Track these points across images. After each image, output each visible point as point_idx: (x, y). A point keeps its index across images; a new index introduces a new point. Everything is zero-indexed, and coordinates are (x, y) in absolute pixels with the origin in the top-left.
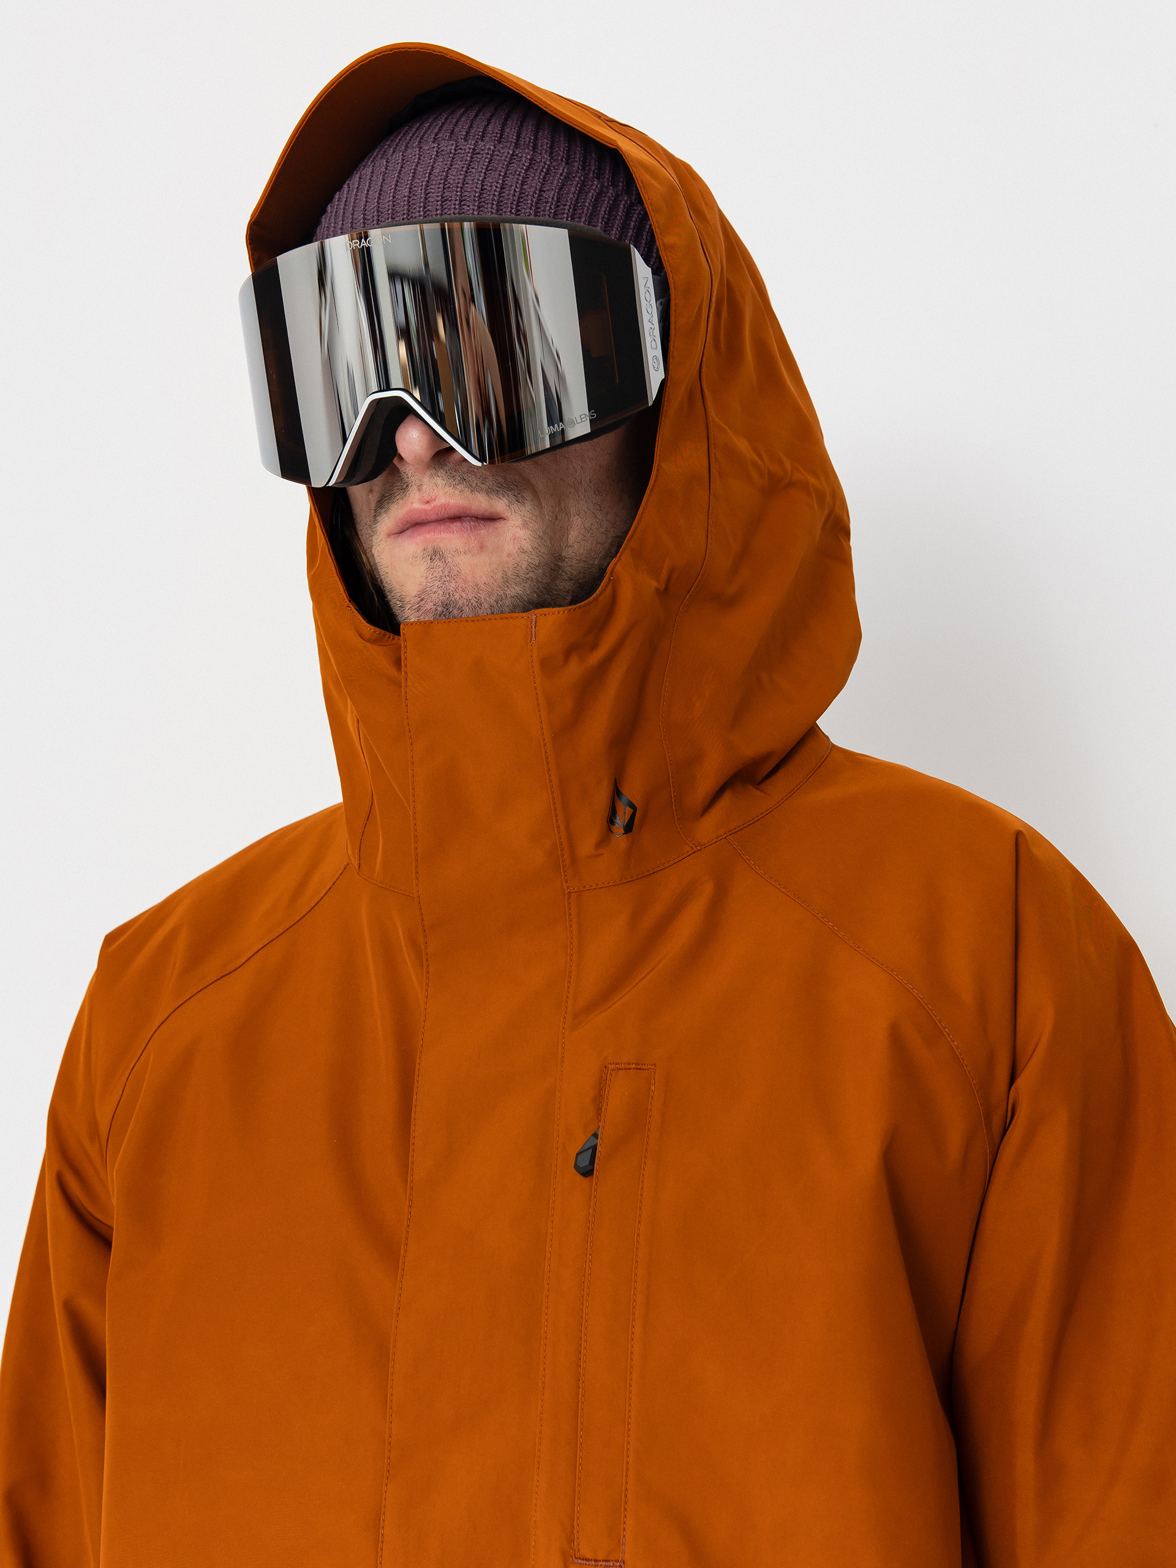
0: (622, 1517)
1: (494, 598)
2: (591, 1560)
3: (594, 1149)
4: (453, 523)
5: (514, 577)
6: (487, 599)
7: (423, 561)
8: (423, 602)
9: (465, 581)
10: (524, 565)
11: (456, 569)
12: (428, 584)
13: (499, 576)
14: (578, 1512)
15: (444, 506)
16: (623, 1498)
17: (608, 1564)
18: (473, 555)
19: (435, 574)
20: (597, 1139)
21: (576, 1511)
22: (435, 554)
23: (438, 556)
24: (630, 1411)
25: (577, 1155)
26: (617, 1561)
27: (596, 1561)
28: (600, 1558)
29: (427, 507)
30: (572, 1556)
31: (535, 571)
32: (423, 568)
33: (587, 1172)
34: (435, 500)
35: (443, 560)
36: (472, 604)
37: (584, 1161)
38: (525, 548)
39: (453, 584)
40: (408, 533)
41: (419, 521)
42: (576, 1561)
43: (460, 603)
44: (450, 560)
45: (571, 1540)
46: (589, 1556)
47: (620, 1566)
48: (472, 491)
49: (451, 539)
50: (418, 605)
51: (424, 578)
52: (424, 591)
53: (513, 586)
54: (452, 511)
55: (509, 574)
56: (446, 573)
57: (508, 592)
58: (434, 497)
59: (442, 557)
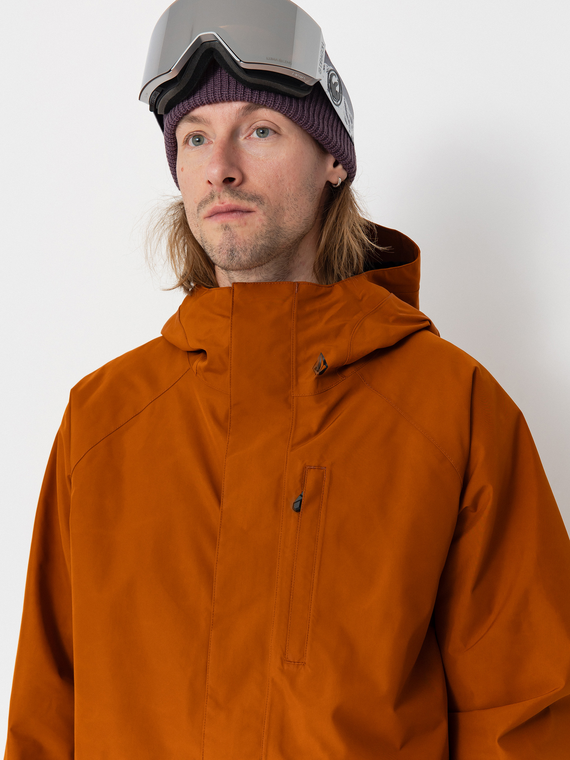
0: (305, 646)
1: (252, 246)
2: (292, 662)
3: (301, 501)
4: (233, 213)
5: (260, 236)
6: (249, 247)
7: (221, 230)
8: (222, 249)
9: (239, 239)
10: (264, 231)
11: (235, 234)
12: (224, 241)
13: (254, 236)
14: (288, 643)
15: (229, 205)
16: (306, 638)
17: (299, 664)
18: (242, 227)
19: (227, 237)
20: (302, 497)
21: (287, 643)
22: (226, 227)
23: (227, 228)
24: (311, 605)
25: (294, 503)
26: (302, 663)
27: (294, 662)
28: (296, 661)
29: (222, 205)
30: (285, 660)
31: (269, 233)
32: (222, 233)
33: (298, 510)
34: (225, 202)
35: (230, 230)
36: (243, 250)
37: (297, 506)
38: (265, 224)
39: (235, 241)
40: (214, 217)
41: (219, 212)
42: (286, 662)
43: (238, 249)
44: (232, 230)
45: (284, 654)
46: (291, 660)
47: (304, 665)
48: (241, 199)
49: (232, 221)
50: (219, 251)
51: (222, 238)
52: (222, 244)
53: (260, 240)
54: (233, 208)
55: (258, 235)
56: (231, 236)
57: (258, 243)
58: (225, 201)
59: (229, 229)
